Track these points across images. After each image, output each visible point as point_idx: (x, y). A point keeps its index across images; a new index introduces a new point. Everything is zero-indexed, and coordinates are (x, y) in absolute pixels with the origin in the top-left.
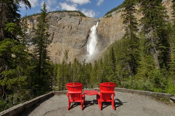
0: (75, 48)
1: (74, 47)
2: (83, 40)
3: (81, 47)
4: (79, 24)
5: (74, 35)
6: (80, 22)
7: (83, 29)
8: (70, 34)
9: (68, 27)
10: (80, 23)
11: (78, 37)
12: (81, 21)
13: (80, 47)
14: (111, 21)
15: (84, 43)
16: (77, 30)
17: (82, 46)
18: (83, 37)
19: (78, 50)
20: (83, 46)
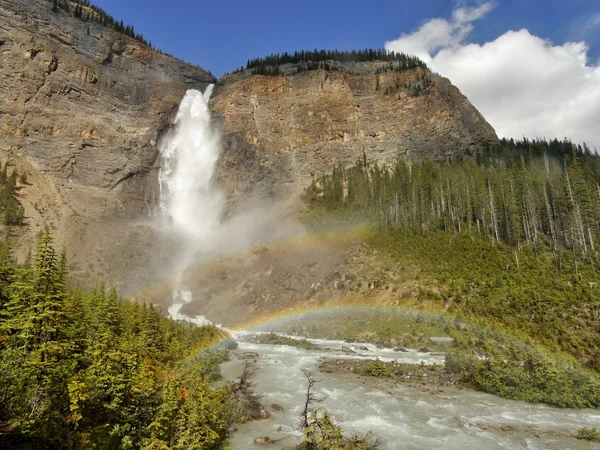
0: (71, 175)
1: (69, 169)
2: (134, 143)
3: (119, 176)
4: (104, 64)
5: (72, 104)
6: (110, 56)
7: (129, 92)
8: (45, 88)
9: (34, 54)
10: (108, 61)
11: (97, 120)
12: (119, 53)
13: (108, 177)
14: (281, 90)
15: (136, 157)
16: (89, 86)
17: (127, 171)
18: (133, 129)
19: (99, 192)
20: (130, 175)
